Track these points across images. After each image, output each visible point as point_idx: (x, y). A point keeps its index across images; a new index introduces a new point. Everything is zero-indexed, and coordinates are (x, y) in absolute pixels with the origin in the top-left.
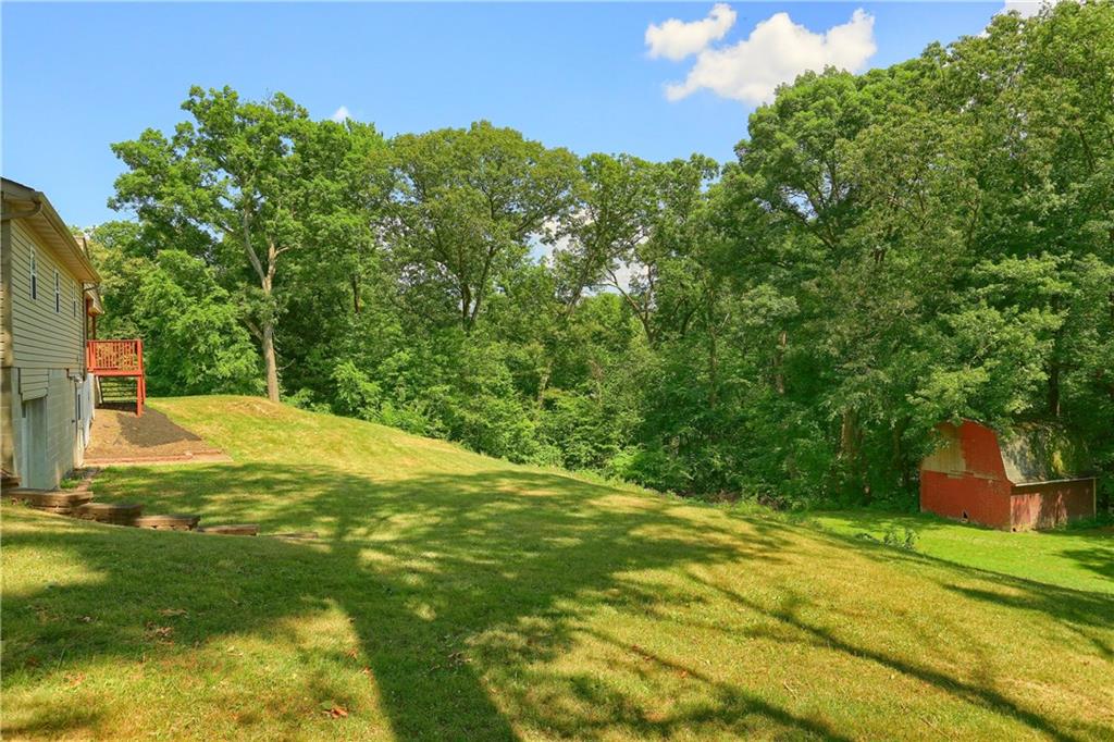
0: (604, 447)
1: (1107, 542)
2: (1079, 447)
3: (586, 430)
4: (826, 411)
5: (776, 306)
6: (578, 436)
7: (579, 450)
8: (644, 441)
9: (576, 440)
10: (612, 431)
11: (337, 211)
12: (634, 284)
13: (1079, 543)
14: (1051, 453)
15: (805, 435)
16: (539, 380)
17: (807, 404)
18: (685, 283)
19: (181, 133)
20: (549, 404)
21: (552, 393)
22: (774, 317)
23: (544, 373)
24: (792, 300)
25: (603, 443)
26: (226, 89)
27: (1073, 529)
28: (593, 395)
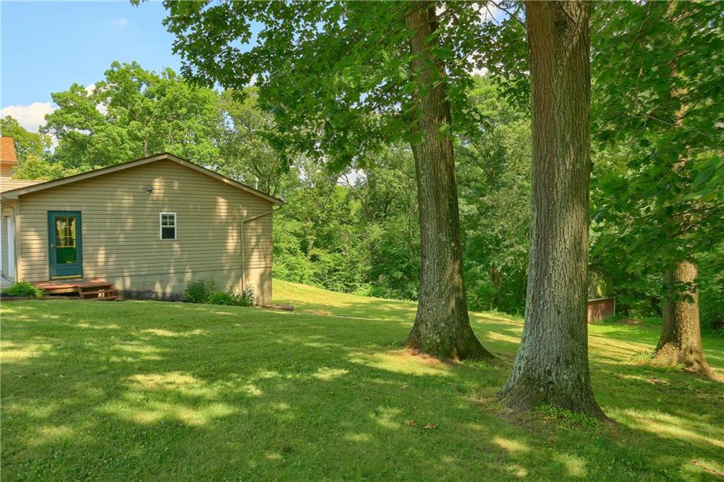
0: (351, 284)
1: (622, 328)
2: (608, 283)
3: (340, 274)
4: (494, 267)
5: (466, 210)
6: (335, 278)
7: (336, 287)
8: (372, 279)
9: (334, 280)
10: (355, 274)
11: (202, 142)
12: (358, 183)
13: (610, 329)
14: (596, 285)
15: (482, 278)
16: (308, 244)
17: (481, 263)
18: (394, 184)
19: (98, 87)
20: (314, 258)
21: (315, 251)
22: (465, 216)
23: (311, 239)
24: (474, 207)
25: (350, 282)
26: (134, 63)
27: (606, 322)
28: (344, 253)
